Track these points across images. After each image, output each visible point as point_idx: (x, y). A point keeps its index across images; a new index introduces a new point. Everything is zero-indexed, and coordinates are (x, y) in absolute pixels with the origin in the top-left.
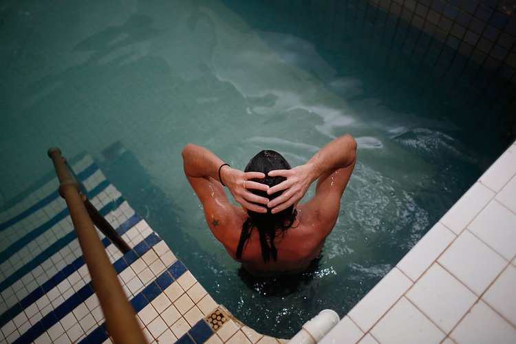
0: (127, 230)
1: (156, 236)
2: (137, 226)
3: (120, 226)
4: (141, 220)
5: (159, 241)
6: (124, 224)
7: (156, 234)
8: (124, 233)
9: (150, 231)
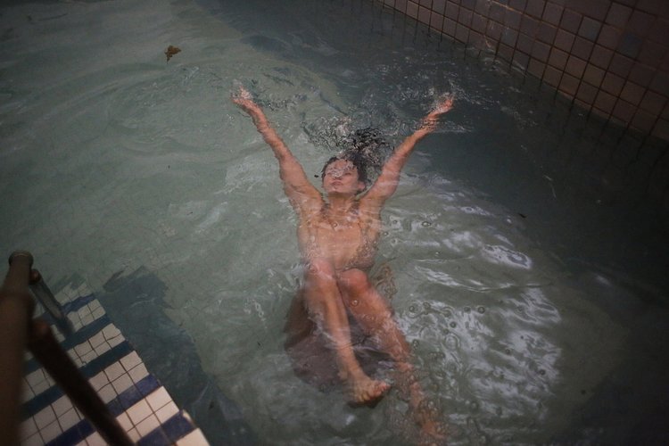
0: (131, 405)
1: (185, 420)
2: (149, 398)
3: (118, 396)
4: (157, 387)
5: (189, 429)
6: (126, 393)
7: (186, 415)
8: (124, 410)
9: (173, 409)
